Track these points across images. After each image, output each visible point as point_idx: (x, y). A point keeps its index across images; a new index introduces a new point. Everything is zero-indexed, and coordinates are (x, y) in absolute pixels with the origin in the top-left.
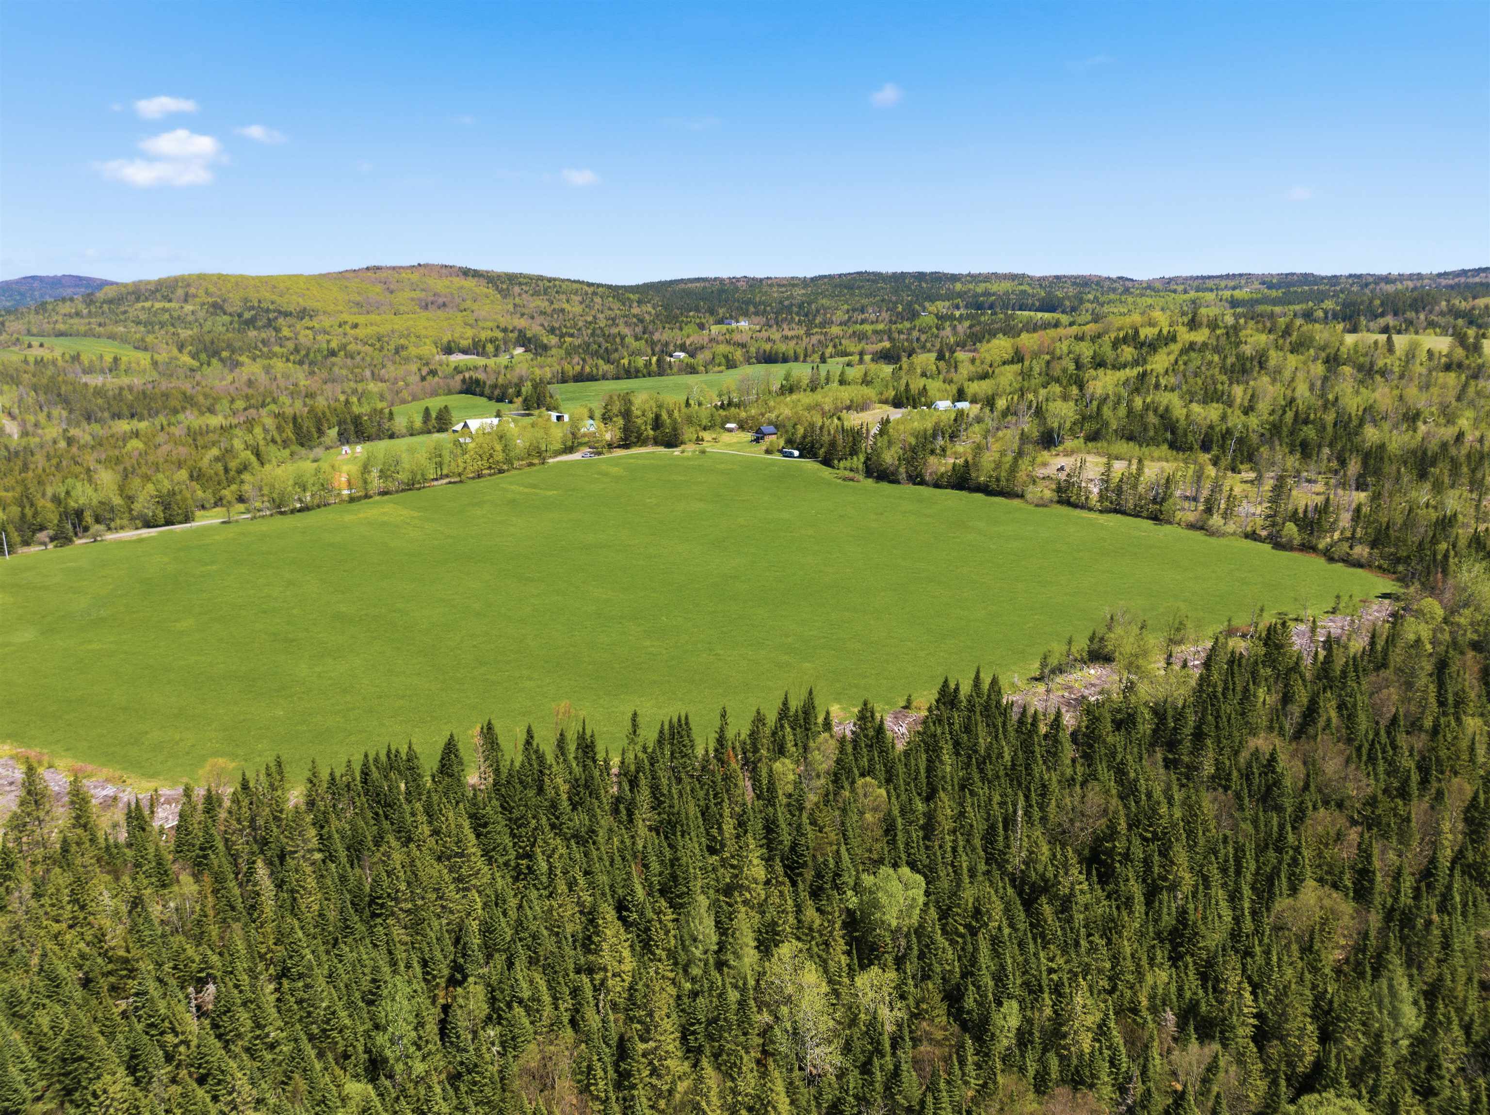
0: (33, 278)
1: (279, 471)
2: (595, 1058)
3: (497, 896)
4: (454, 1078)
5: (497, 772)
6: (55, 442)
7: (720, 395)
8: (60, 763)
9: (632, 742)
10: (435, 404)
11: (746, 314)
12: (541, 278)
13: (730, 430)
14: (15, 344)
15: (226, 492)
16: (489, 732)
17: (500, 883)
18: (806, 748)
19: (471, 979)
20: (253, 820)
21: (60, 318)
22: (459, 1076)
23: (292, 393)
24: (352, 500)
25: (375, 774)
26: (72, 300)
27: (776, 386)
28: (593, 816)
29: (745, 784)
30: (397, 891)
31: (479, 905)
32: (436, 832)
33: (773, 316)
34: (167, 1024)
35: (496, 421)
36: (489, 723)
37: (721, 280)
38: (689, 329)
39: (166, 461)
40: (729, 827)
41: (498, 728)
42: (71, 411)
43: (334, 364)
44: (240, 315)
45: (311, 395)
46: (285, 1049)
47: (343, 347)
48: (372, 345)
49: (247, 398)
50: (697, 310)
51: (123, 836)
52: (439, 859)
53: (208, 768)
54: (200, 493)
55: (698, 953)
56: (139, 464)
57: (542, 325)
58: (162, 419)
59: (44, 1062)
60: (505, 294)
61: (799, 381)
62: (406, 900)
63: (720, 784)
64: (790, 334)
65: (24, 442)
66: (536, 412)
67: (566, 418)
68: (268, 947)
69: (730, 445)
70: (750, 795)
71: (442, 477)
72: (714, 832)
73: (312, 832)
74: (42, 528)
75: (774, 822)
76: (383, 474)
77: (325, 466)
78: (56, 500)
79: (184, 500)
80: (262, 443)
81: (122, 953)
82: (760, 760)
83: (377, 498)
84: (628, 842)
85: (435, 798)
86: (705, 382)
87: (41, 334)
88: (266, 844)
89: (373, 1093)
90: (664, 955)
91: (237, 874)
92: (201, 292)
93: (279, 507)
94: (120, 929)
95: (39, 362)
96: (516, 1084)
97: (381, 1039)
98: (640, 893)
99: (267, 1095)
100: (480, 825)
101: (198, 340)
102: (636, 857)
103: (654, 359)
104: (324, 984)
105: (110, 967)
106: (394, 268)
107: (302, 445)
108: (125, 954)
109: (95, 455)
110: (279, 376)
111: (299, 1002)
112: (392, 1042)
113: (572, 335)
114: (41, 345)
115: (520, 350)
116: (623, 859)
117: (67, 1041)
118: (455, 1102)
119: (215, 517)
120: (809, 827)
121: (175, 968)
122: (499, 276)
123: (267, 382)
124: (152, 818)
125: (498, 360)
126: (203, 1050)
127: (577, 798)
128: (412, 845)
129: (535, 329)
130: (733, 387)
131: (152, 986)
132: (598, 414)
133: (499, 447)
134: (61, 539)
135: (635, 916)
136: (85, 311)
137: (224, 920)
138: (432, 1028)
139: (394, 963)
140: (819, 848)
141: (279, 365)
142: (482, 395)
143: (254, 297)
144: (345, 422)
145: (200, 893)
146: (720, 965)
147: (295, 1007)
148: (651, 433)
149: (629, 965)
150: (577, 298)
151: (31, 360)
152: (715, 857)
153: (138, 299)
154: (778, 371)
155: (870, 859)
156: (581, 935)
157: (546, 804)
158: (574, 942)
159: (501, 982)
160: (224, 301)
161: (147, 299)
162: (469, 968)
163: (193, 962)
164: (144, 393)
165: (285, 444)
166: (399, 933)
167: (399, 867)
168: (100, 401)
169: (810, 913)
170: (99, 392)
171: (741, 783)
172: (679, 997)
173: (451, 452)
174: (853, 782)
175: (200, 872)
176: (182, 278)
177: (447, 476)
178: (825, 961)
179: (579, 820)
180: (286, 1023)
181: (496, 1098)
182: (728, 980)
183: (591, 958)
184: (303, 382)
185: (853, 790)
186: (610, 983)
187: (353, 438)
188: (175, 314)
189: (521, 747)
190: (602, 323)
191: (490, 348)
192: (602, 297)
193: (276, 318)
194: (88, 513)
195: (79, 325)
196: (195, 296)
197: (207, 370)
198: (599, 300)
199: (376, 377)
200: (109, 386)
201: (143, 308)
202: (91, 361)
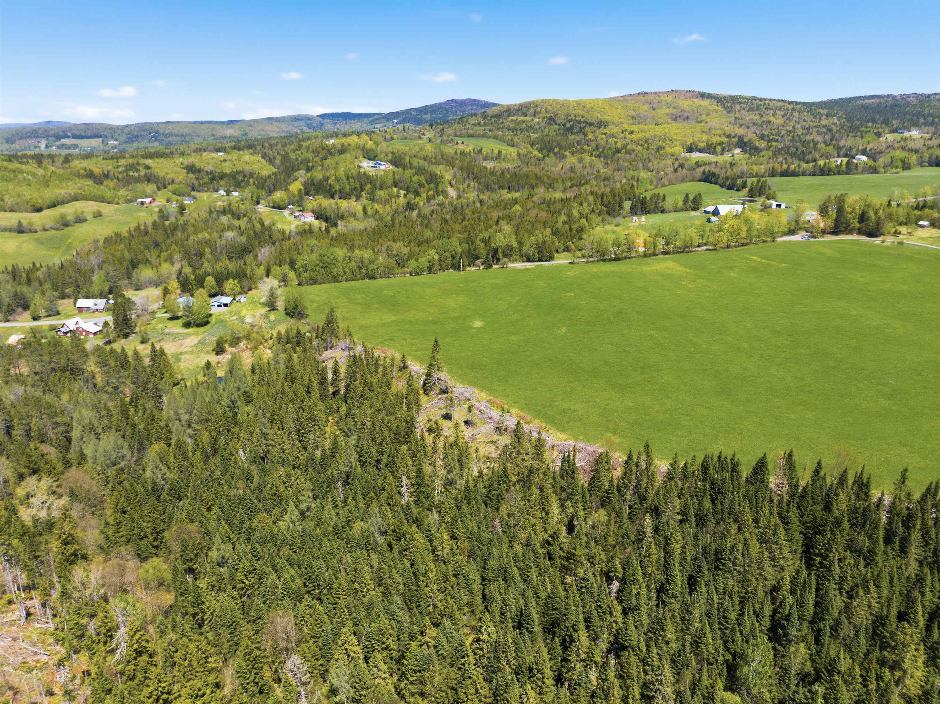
0: (452, 101)
6: (474, 203)
7: (916, 198)
8: (514, 411)
11: (916, 125)
12: (754, 99)
13: (923, 227)
14: (450, 142)
15: (570, 243)
16: (789, 457)
21: (470, 126)
23: (596, 177)
24: (645, 255)
26: (475, 115)
30: (735, 558)
35: (741, 208)
36: (790, 452)
38: (869, 137)
39: (537, 221)
42: (480, 184)
43: (619, 158)
44: (564, 125)
45: (606, 179)
47: (625, 146)
48: (642, 145)
49: (571, 179)
50: (874, 121)
54: (556, 243)
57: (755, 133)
58: (526, 191)
60: (729, 110)
62: (739, 565)
65: (459, 201)
66: (759, 200)
67: (783, 206)
69: (923, 239)
71: (702, 244)
73: (677, 502)
74: (478, 258)
76: (667, 242)
78: (485, 242)
79: (549, 247)
83: (661, 256)
87: (462, 136)
92: (543, 110)
93: (602, 256)
95: (462, 153)
101: (541, 140)
105: (564, 555)
106: (656, 93)
107: (609, 214)
108: (571, 550)
109: (497, 213)
110: (587, 165)
113: (776, 141)
114: (463, 143)
115: (738, 151)
119: (565, 258)
122: (725, 98)
123: (582, 169)
125: (723, 157)
129: (750, 135)
130: (929, 192)
133: (744, 229)
134: (487, 264)
136: (482, 122)
141: (587, 157)
142: (716, 183)
143: (572, 112)
145: (608, 521)
148: (858, 225)
150: (780, 113)
151: (459, 152)
153: (509, 115)
160: (556, 116)
161: (514, 115)
164: (515, 174)
165: (600, 214)
168: (493, 177)
170: (493, 173)
173: (711, 229)
176: (533, 102)
177: (706, 244)
184: (602, 170)
187: (639, 211)
188: (529, 124)
190: (799, 132)
191: (719, 149)
192: (799, 112)
193: (584, 127)
194: (500, 251)
195: (479, 130)
196: (540, 113)
197: (547, 160)
198: (796, 114)
199: (645, 168)
200: (497, 169)
201: (512, 120)
202: (487, 153)
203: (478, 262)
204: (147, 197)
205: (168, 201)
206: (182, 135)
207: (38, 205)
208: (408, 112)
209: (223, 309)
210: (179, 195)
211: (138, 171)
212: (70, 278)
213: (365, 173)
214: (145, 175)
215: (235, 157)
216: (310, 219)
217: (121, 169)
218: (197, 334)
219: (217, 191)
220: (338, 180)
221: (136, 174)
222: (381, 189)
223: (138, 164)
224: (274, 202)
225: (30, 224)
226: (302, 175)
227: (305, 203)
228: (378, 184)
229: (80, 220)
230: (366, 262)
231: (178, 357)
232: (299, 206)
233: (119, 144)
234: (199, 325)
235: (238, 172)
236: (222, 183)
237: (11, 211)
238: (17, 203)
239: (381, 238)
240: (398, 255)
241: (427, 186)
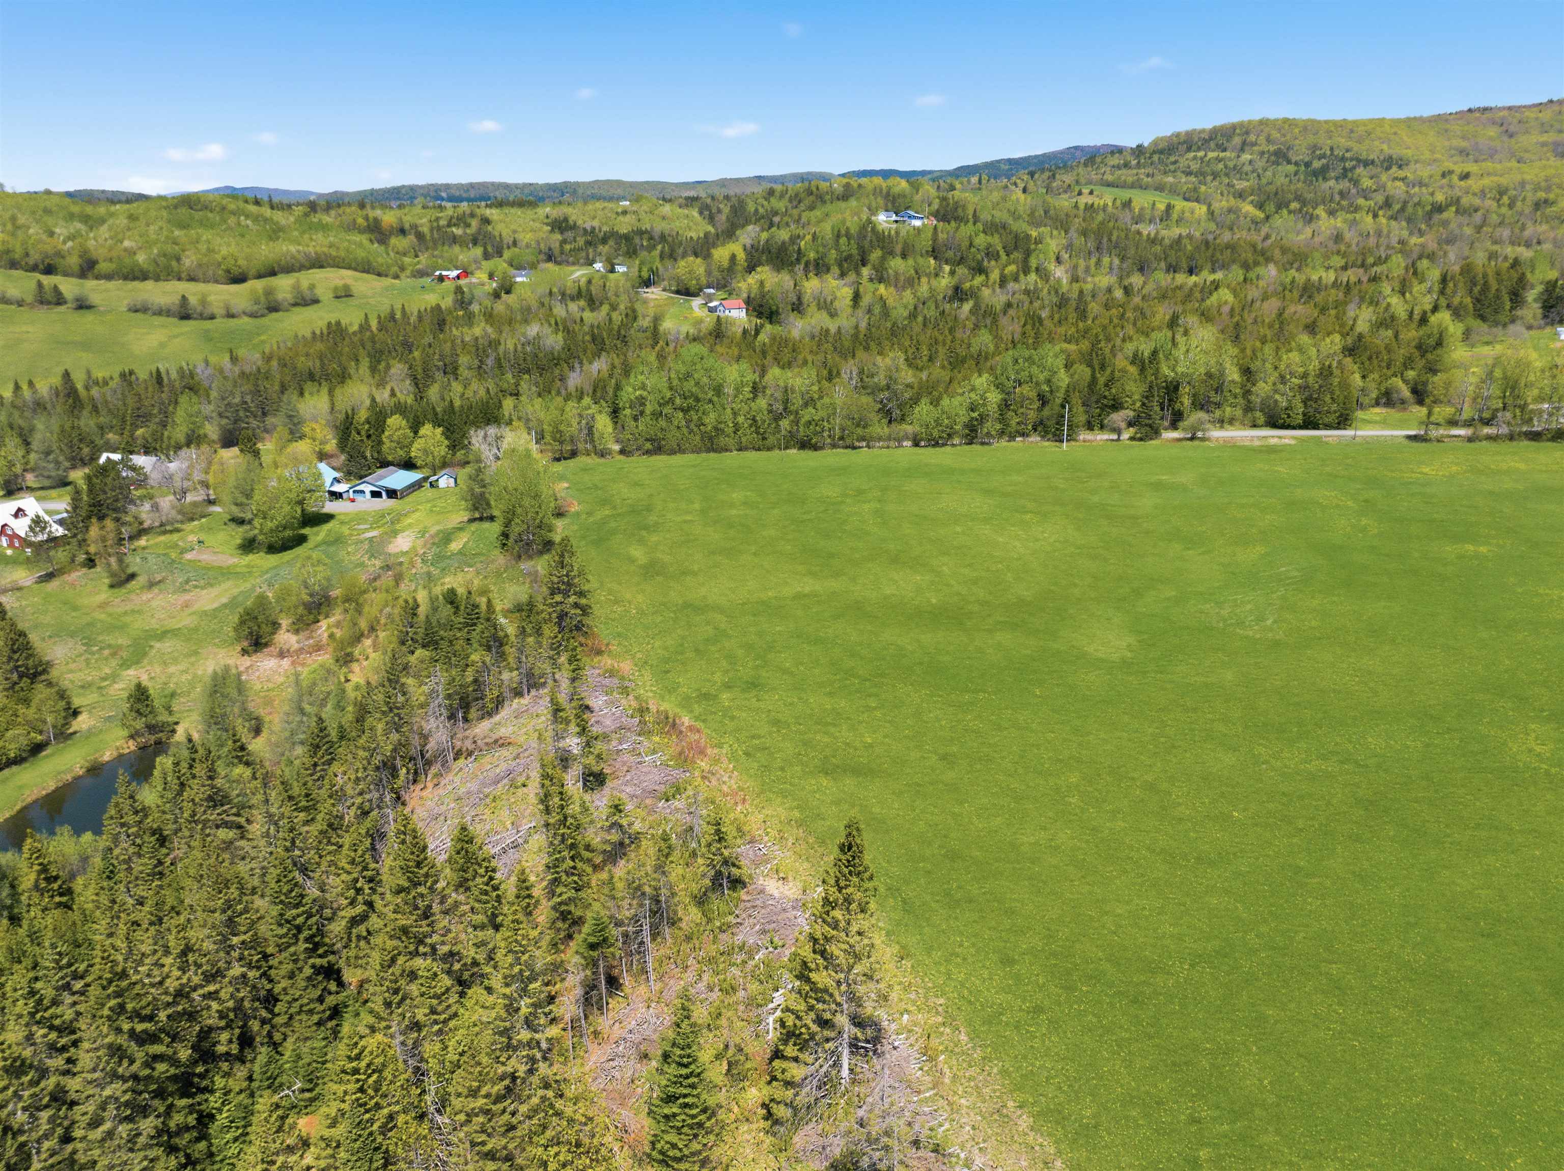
6: (1111, 291)
14: (1066, 192)
42: (1123, 259)
43: (1444, 222)
44: (1307, 165)
47: (1454, 201)
48: (1495, 200)
54: (1357, 378)
58: (1239, 272)
65: (1074, 287)
74: (1116, 406)
78: (1141, 362)
79: (1344, 387)
87: (1090, 184)
92: (1262, 140)
95: (1090, 208)
101: (1258, 190)
110: (1372, 232)
114: (1091, 193)
119: (1389, 423)
134: (1143, 427)
136: (1134, 162)
143: (1326, 144)
151: (1082, 207)
153: (1189, 149)
160: (1289, 148)
161: (1199, 149)
164: (1205, 243)
165: (1458, 314)
168: (1155, 249)
170: (1153, 241)
176: (1241, 125)
188: (1230, 164)
193: (1353, 168)
194: (1185, 390)
195: (1127, 176)
196: (1254, 144)
197: (1276, 221)
200: (1163, 236)
201: (1195, 158)
202: (1142, 209)
203: (1118, 418)
204: (455, 268)
205: (491, 275)
207: (236, 271)
209: (384, 502)
210: (514, 268)
211: (467, 226)
213: (873, 232)
214: (475, 234)
215: (647, 208)
216: (736, 311)
217: (440, 223)
218: (248, 574)
219: (591, 263)
220: (817, 240)
221: (460, 232)
222: (904, 256)
223: (474, 215)
224: (679, 280)
225: (203, 302)
226: (749, 234)
227: (735, 283)
228: (898, 249)
229: (305, 301)
230: (797, 402)
232: (725, 289)
234: (271, 549)
235: (641, 233)
236: (604, 249)
237: (191, 279)
238: (200, 265)
239: (867, 348)
240: (888, 387)
241: (1003, 256)
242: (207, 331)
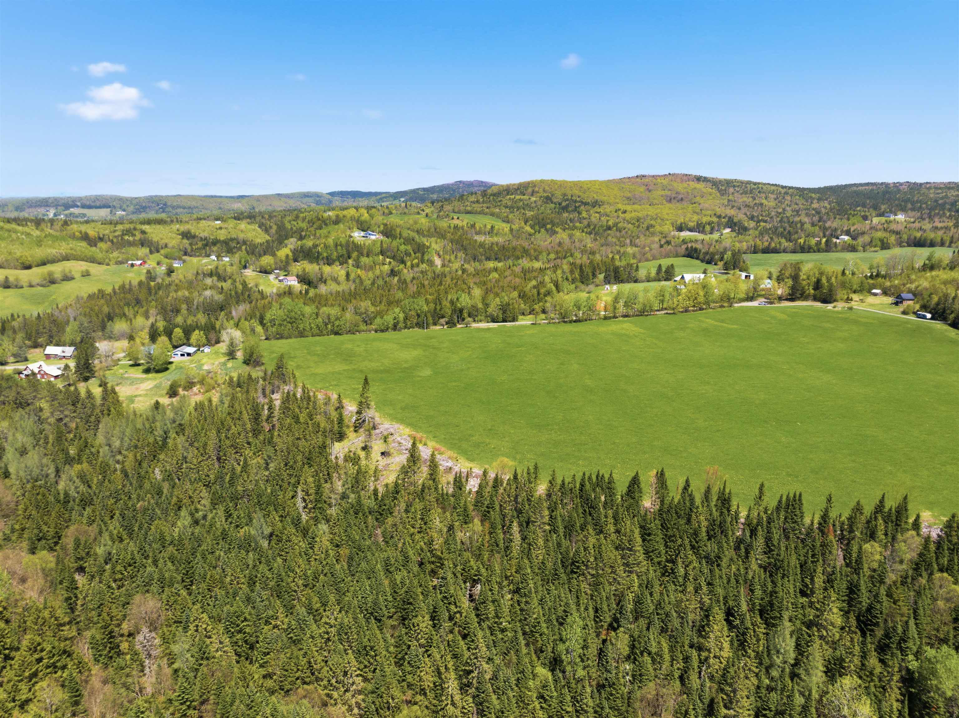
0: (460, 182)
1: (566, 297)
2: (692, 707)
3: (648, 582)
4: (600, 687)
5: (662, 502)
6: (457, 271)
7: (870, 268)
8: (429, 444)
9: (757, 504)
10: (665, 262)
11: (903, 210)
12: (749, 183)
13: (875, 295)
14: (446, 217)
15: (536, 307)
16: (661, 476)
17: (652, 574)
18: (894, 538)
19: (622, 629)
20: (516, 497)
21: (469, 204)
22: (603, 686)
23: (582, 251)
24: (606, 318)
25: (588, 486)
26: (476, 193)
27: (918, 264)
28: (721, 547)
29: (838, 554)
30: (588, 561)
31: (636, 584)
32: (618, 531)
33: (927, 211)
34: (452, 599)
35: (702, 276)
36: (662, 471)
37: (887, 185)
38: (855, 219)
39: (508, 286)
40: (819, 580)
41: (667, 474)
42: (467, 255)
43: (609, 235)
44: (560, 204)
45: (593, 253)
46: (509, 634)
47: (616, 225)
48: (633, 224)
49: (557, 253)
50: (864, 206)
51: (451, 491)
52: (617, 548)
53: (498, 462)
54: (522, 306)
55: (778, 661)
56: (494, 286)
57: (746, 214)
58: (510, 262)
59: (395, 599)
60: (723, 193)
61: (940, 261)
62: (592, 568)
63: (818, 549)
64: (940, 225)
65: (442, 269)
66: (732, 272)
67: (752, 277)
68: (512, 573)
69: (873, 305)
70: (840, 562)
71: (662, 309)
72: (808, 581)
73: (546, 513)
74: (443, 317)
75: (857, 586)
76: (626, 305)
77: (593, 296)
78: (452, 302)
79: (514, 309)
80: (560, 279)
81: (439, 553)
82: (853, 539)
83: (621, 319)
84: (742, 571)
85: (621, 510)
86: (861, 259)
87: (459, 212)
88: (521, 513)
89: (550, 678)
90: (753, 655)
91: (503, 527)
92: (541, 190)
93: (564, 318)
94: (441, 540)
95: (456, 227)
96: (637, 705)
97: (561, 647)
98: (744, 607)
99: (495, 658)
100: (646, 534)
101: (536, 217)
102: (746, 583)
103: (824, 240)
104: (537, 604)
105: (433, 559)
106: (653, 176)
107: (583, 283)
108: (440, 555)
109: (474, 280)
110: (576, 240)
111: (522, 610)
112: (567, 652)
113: (765, 222)
114: (458, 218)
115: (728, 230)
116: (737, 582)
117: (407, 592)
118: (598, 702)
119: (529, 320)
120: (885, 598)
121: (463, 570)
122: (720, 181)
123: (570, 244)
124: (467, 483)
125: (712, 236)
126: (468, 620)
127: (712, 533)
128: (602, 536)
129: (740, 216)
130: (882, 262)
131: (450, 575)
132: (775, 276)
133: (702, 293)
134: (451, 324)
135: (738, 622)
136: (481, 200)
137: (492, 551)
138: (593, 651)
139: (578, 604)
140: (891, 615)
141: (577, 234)
142: (697, 258)
143: (569, 193)
144: (609, 271)
145: (482, 531)
146: (794, 676)
147: (519, 612)
148: (812, 291)
149: (727, 653)
150: (772, 196)
151: (452, 226)
152: (805, 599)
153: (508, 194)
154: (923, 253)
155: (936, 636)
156: (698, 623)
157: (691, 531)
158: (693, 626)
159: (639, 637)
160: (553, 195)
161: (512, 194)
162: (623, 622)
163: (473, 569)
164: (504, 247)
165: (573, 281)
166: (584, 586)
167: (591, 546)
168: (481, 250)
169: (873, 661)
170: (482, 245)
171: (835, 552)
172: (758, 687)
173: (670, 294)
174: (931, 574)
175: (485, 520)
176: (532, 182)
177: (666, 309)
178: (880, 701)
179: (711, 547)
180: (512, 620)
181: (623, 708)
182: (796, 687)
183: (702, 640)
184: (589, 245)
185: (930, 580)
186: (711, 661)
187: (612, 280)
188: (526, 203)
189: (680, 491)
190: (789, 213)
191: (708, 228)
192: (791, 196)
193: (580, 206)
194: (465, 311)
195: (478, 207)
196: (538, 192)
197: (538, 235)
198: (788, 198)
199: (632, 244)
200: (487, 242)
201: (510, 199)
202: (480, 228)
203: (443, 321)
204: (138, 260)
205: (158, 264)
206: (190, 208)
207: (28, 263)
208: (414, 191)
209: (186, 358)
210: (169, 259)
211: (134, 235)
212: (44, 328)
213: (353, 242)
214: (140, 240)
215: (231, 225)
216: (293, 282)
217: (117, 234)
218: (155, 379)
219: (209, 256)
220: (326, 247)
221: (131, 239)
222: (368, 256)
223: (135, 229)
224: (261, 267)
225: (17, 280)
226: (292, 243)
227: (290, 268)
228: (365, 252)
229: (68, 278)
231: (131, 399)
232: (285, 271)
233: (127, 215)
234: (158, 371)
235: (232, 240)
236: (215, 249)
238: (7, 261)
239: (355, 298)
240: (365, 313)
241: (413, 255)
242: (22, 294)
